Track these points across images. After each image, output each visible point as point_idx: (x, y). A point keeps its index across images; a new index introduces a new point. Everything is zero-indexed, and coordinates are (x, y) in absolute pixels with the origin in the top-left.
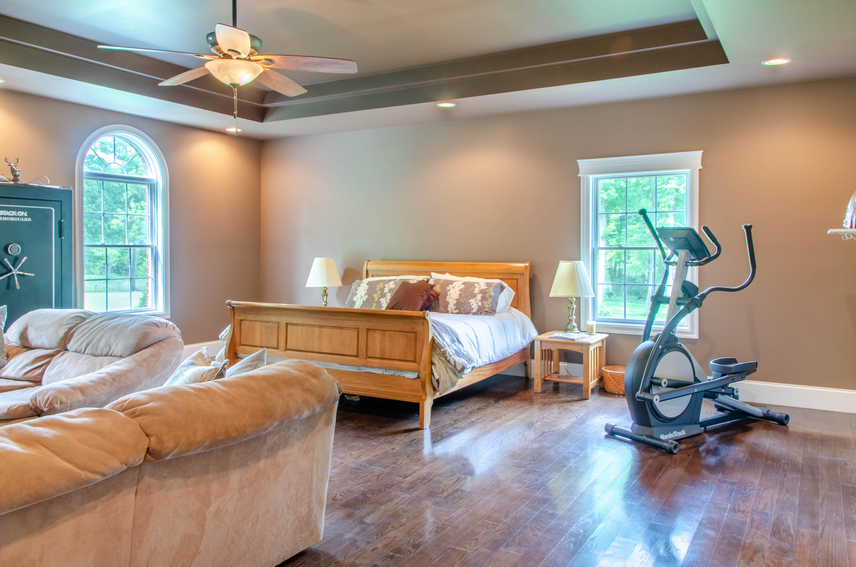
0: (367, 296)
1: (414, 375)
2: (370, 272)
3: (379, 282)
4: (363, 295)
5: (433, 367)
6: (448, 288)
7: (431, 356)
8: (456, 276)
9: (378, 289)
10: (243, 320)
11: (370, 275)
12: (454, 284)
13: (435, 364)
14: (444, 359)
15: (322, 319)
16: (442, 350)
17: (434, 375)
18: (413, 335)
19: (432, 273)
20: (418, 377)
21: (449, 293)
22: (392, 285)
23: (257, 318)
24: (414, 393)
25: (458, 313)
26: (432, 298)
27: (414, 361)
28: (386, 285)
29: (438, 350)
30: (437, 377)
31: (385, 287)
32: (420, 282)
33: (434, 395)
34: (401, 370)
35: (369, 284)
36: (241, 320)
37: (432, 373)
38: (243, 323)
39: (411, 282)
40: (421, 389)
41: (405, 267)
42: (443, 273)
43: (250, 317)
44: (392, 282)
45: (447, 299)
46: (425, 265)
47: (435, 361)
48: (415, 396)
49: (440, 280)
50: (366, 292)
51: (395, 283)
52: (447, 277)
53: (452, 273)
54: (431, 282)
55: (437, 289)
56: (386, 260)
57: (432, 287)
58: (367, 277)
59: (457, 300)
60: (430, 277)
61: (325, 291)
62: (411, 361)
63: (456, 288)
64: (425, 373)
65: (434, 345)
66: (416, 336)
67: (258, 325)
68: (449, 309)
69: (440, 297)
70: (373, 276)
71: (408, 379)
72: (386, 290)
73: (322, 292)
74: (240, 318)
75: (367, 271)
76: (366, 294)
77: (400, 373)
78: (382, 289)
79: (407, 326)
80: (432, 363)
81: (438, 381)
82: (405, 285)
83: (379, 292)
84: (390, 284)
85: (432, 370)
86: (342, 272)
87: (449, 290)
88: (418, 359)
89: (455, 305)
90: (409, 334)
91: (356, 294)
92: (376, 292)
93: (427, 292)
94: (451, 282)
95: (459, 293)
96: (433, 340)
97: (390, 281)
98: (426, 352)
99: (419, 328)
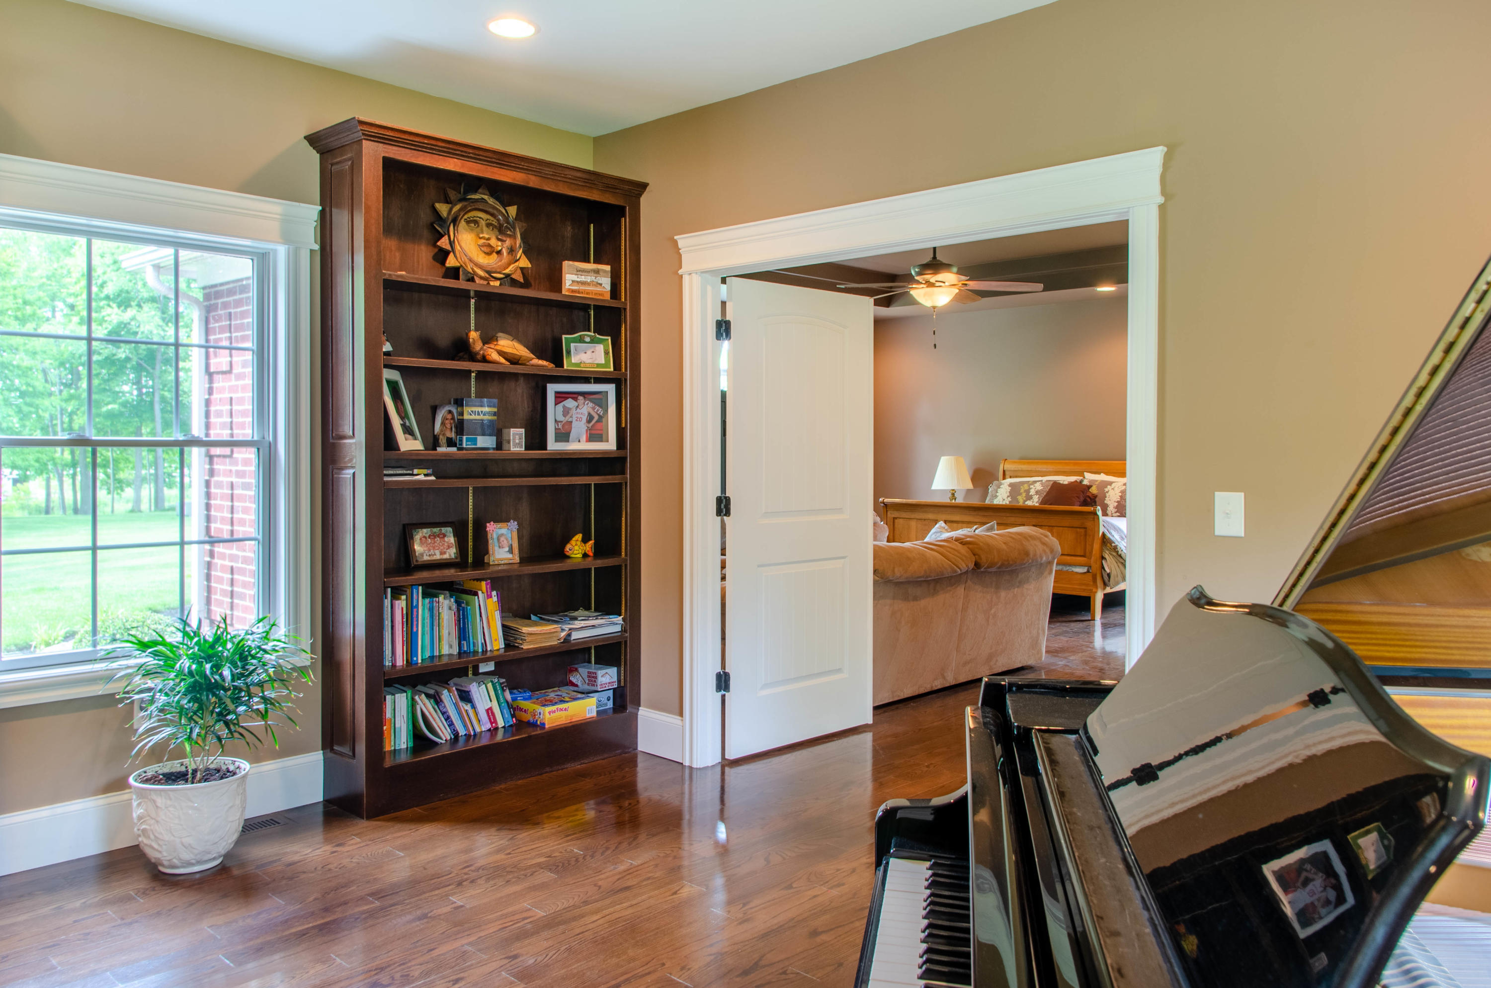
0: (1009, 499)
1: (1084, 570)
2: (1007, 473)
3: (1023, 483)
4: (1005, 497)
5: (1103, 562)
6: (1106, 490)
7: (1102, 551)
8: (1114, 476)
9: (1022, 491)
10: (896, 518)
11: (1007, 476)
12: (1113, 485)
13: (1105, 559)
14: (1114, 554)
15: (984, 516)
16: (1113, 545)
17: (1105, 570)
18: (1082, 530)
19: (1085, 473)
20: (1088, 571)
21: (1107, 495)
22: (1038, 487)
23: (913, 516)
24: (1083, 587)
25: (1119, 516)
26: (1089, 500)
27: (1084, 556)
28: (1031, 486)
29: (1109, 545)
30: (1108, 571)
31: (1030, 489)
32: (1071, 484)
33: (1104, 589)
34: (1070, 565)
35: (1011, 485)
36: (894, 518)
37: (1103, 568)
38: (896, 521)
39: (1061, 482)
40: (1092, 583)
41: (1050, 468)
42: (1099, 473)
43: (904, 515)
44: (1038, 484)
45: (1106, 502)
46: (1075, 464)
47: (1106, 556)
48: (1085, 590)
49: (1097, 481)
50: (1008, 494)
51: (1042, 484)
52: (1102, 477)
53: (1107, 473)
54: (1085, 482)
55: (1094, 490)
56: (1024, 459)
57: (1089, 487)
58: (1004, 478)
59: (1118, 502)
60: (1081, 478)
61: (953, 494)
62: (1081, 556)
63: (1116, 489)
64: (1095, 567)
65: (1105, 541)
66: (1086, 532)
67: (913, 524)
68: (1109, 512)
69: (1097, 499)
70: (1011, 477)
71: (1077, 573)
72: (1032, 492)
73: (950, 495)
74: (893, 516)
75: (1004, 471)
76: (1008, 497)
77: (1068, 568)
78: (1028, 491)
79: (1076, 522)
80: (1103, 558)
81: (1109, 575)
82: (1056, 485)
83: (1024, 495)
84: (1036, 485)
85: (1102, 564)
86: (971, 472)
87: (1107, 492)
88: (1088, 554)
89: (1116, 507)
90: (1078, 530)
91: (996, 496)
92: (1020, 494)
93: (1083, 493)
94: (1110, 483)
95: (1120, 494)
96: (1104, 534)
97: (1035, 482)
98: (1097, 546)
99: (1089, 524)
